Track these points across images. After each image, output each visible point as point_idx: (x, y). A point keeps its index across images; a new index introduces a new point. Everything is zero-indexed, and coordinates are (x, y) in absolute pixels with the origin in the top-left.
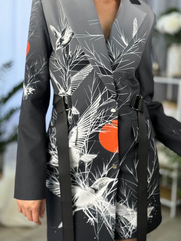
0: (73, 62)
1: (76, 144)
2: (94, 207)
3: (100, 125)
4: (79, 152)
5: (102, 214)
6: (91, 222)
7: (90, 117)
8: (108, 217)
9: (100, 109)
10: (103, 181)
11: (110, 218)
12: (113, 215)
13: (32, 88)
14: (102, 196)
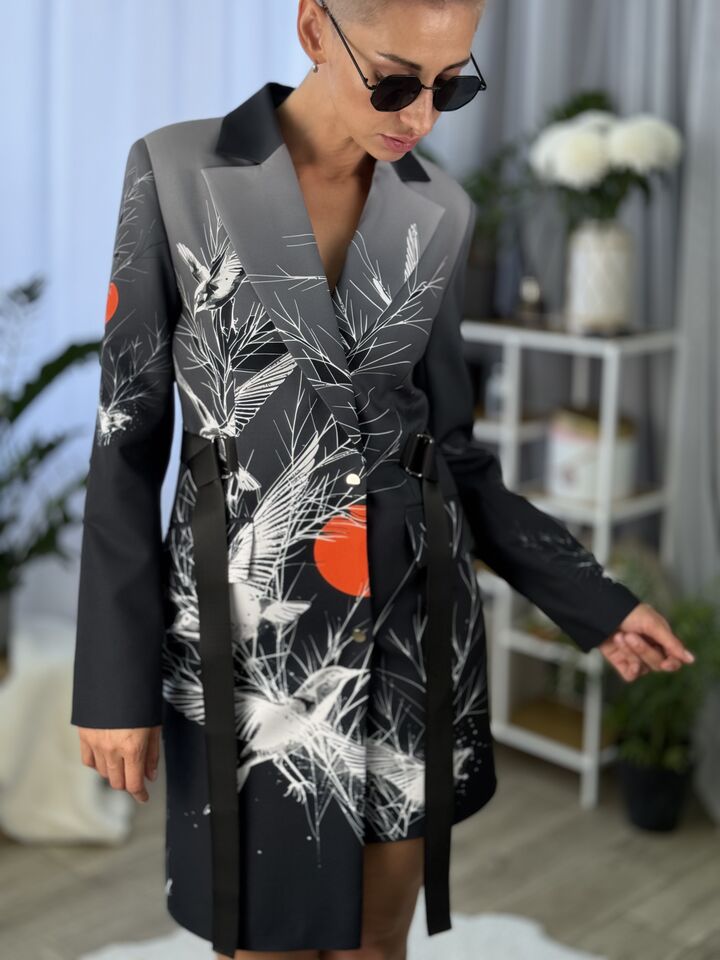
0: (241, 347)
1: (250, 575)
2: (304, 752)
3: (317, 520)
4: (258, 596)
5: (329, 771)
6: (297, 793)
7: (290, 498)
8: (344, 778)
9: (317, 475)
10: (328, 677)
11: (351, 781)
12: (357, 771)
13: (123, 413)
14: (328, 718)
